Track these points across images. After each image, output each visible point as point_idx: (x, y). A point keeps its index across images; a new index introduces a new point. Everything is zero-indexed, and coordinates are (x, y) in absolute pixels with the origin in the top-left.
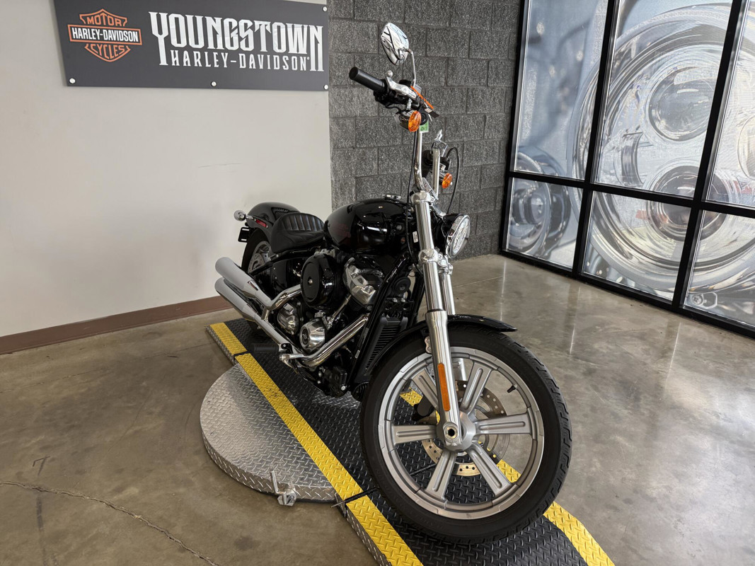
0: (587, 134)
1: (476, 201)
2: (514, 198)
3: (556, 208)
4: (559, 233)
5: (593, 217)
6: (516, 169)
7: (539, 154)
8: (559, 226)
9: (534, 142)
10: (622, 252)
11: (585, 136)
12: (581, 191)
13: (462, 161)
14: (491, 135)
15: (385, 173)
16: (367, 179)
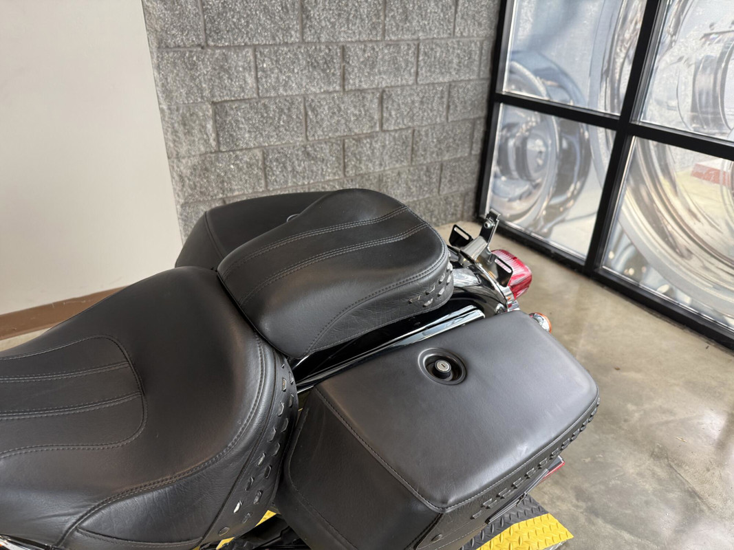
0: (632, 33)
1: (439, 141)
2: (502, 137)
3: (566, 158)
4: (567, 200)
5: (628, 180)
6: (506, 88)
7: (543, 65)
8: (568, 188)
9: (538, 44)
10: (673, 246)
11: (627, 35)
12: (611, 134)
13: (417, 73)
14: (466, 30)
15: (272, 95)
16: (236, 105)
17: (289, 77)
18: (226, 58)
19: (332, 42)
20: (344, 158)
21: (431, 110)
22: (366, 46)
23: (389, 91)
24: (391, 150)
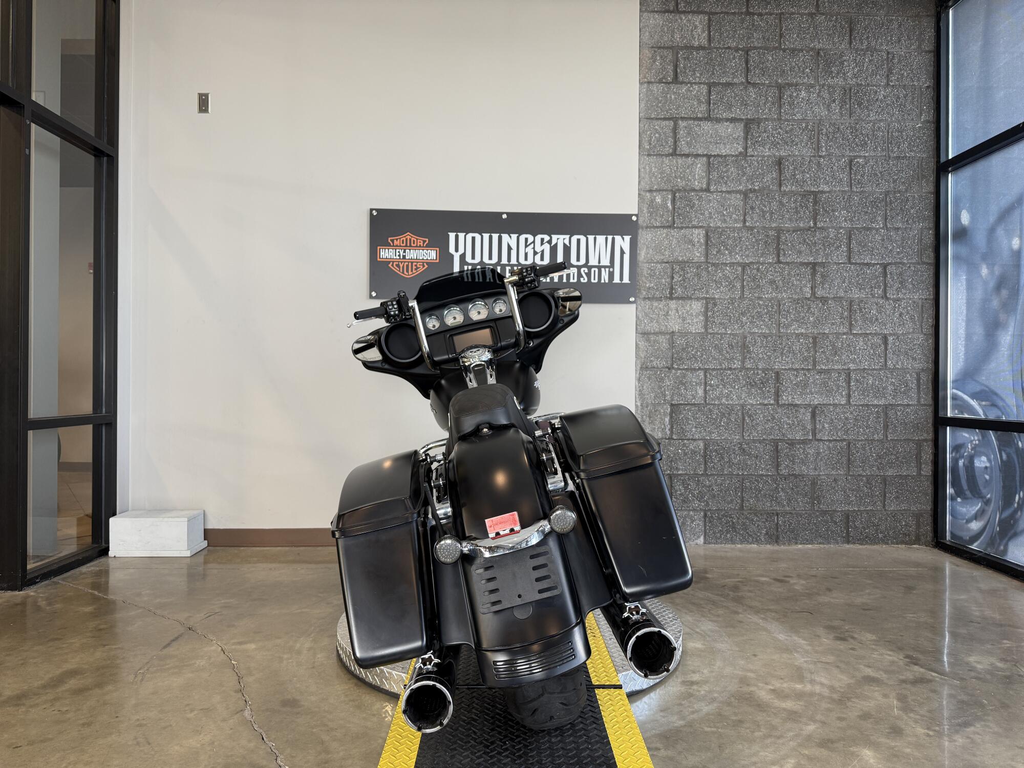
1: (879, 457)
2: (951, 459)
3: (1007, 470)
4: (1016, 511)
6: (949, 413)
8: (1014, 499)
13: (849, 396)
14: (900, 363)
15: (716, 403)
16: (688, 407)
17: (731, 392)
18: (684, 376)
19: (768, 368)
20: (778, 458)
21: (866, 427)
22: (799, 373)
23: (821, 408)
24: (826, 458)
